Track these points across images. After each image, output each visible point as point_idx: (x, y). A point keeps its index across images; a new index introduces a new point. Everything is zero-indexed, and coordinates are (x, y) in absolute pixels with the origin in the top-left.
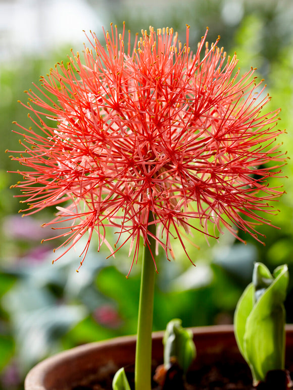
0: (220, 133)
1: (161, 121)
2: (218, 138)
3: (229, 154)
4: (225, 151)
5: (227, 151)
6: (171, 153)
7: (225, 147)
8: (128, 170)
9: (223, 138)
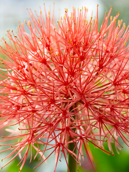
0: (117, 80)
1: (75, 71)
2: (116, 83)
3: (124, 93)
4: (121, 92)
5: (123, 92)
6: (81, 94)
7: (121, 89)
8: (51, 106)
9: (120, 83)
